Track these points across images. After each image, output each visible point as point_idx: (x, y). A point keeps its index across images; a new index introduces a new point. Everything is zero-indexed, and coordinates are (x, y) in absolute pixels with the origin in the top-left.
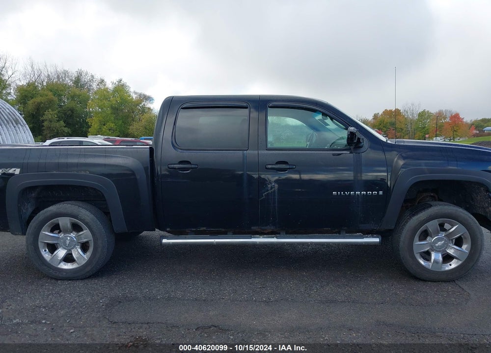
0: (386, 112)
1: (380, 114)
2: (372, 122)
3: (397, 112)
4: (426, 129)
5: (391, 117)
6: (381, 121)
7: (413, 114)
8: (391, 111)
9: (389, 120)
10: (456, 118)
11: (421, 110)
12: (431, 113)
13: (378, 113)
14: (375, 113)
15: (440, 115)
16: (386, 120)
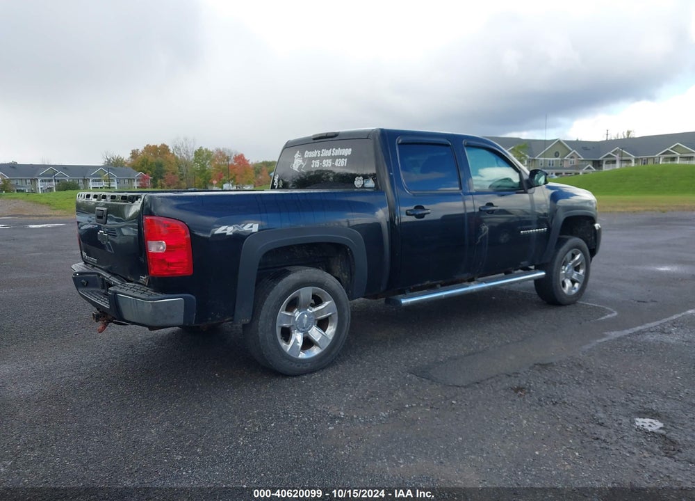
0: (150, 149)
1: (140, 151)
2: (129, 162)
3: (164, 149)
4: (206, 172)
5: (155, 155)
6: (143, 161)
7: (187, 151)
8: (155, 147)
9: (154, 160)
10: (240, 159)
11: (196, 148)
12: (210, 152)
13: (138, 150)
14: (133, 149)
15: (222, 155)
16: (150, 159)
